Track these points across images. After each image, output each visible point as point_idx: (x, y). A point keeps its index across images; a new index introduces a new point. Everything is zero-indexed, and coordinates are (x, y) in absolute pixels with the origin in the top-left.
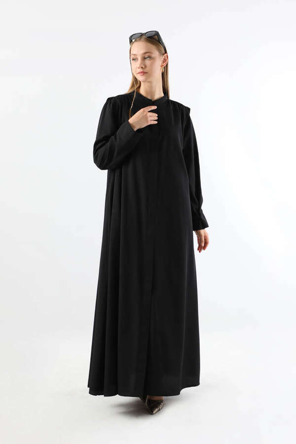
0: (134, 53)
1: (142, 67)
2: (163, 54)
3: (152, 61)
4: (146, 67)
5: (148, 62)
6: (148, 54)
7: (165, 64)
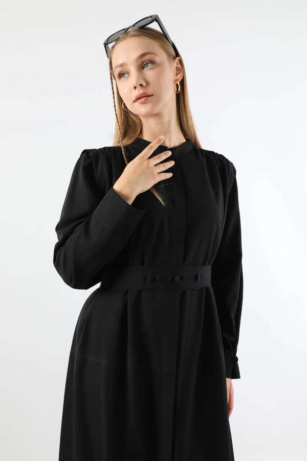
0: (120, 62)
1: (141, 85)
2: (174, 58)
3: (157, 70)
4: (148, 83)
5: (149, 73)
6: (147, 57)
7: (180, 77)
